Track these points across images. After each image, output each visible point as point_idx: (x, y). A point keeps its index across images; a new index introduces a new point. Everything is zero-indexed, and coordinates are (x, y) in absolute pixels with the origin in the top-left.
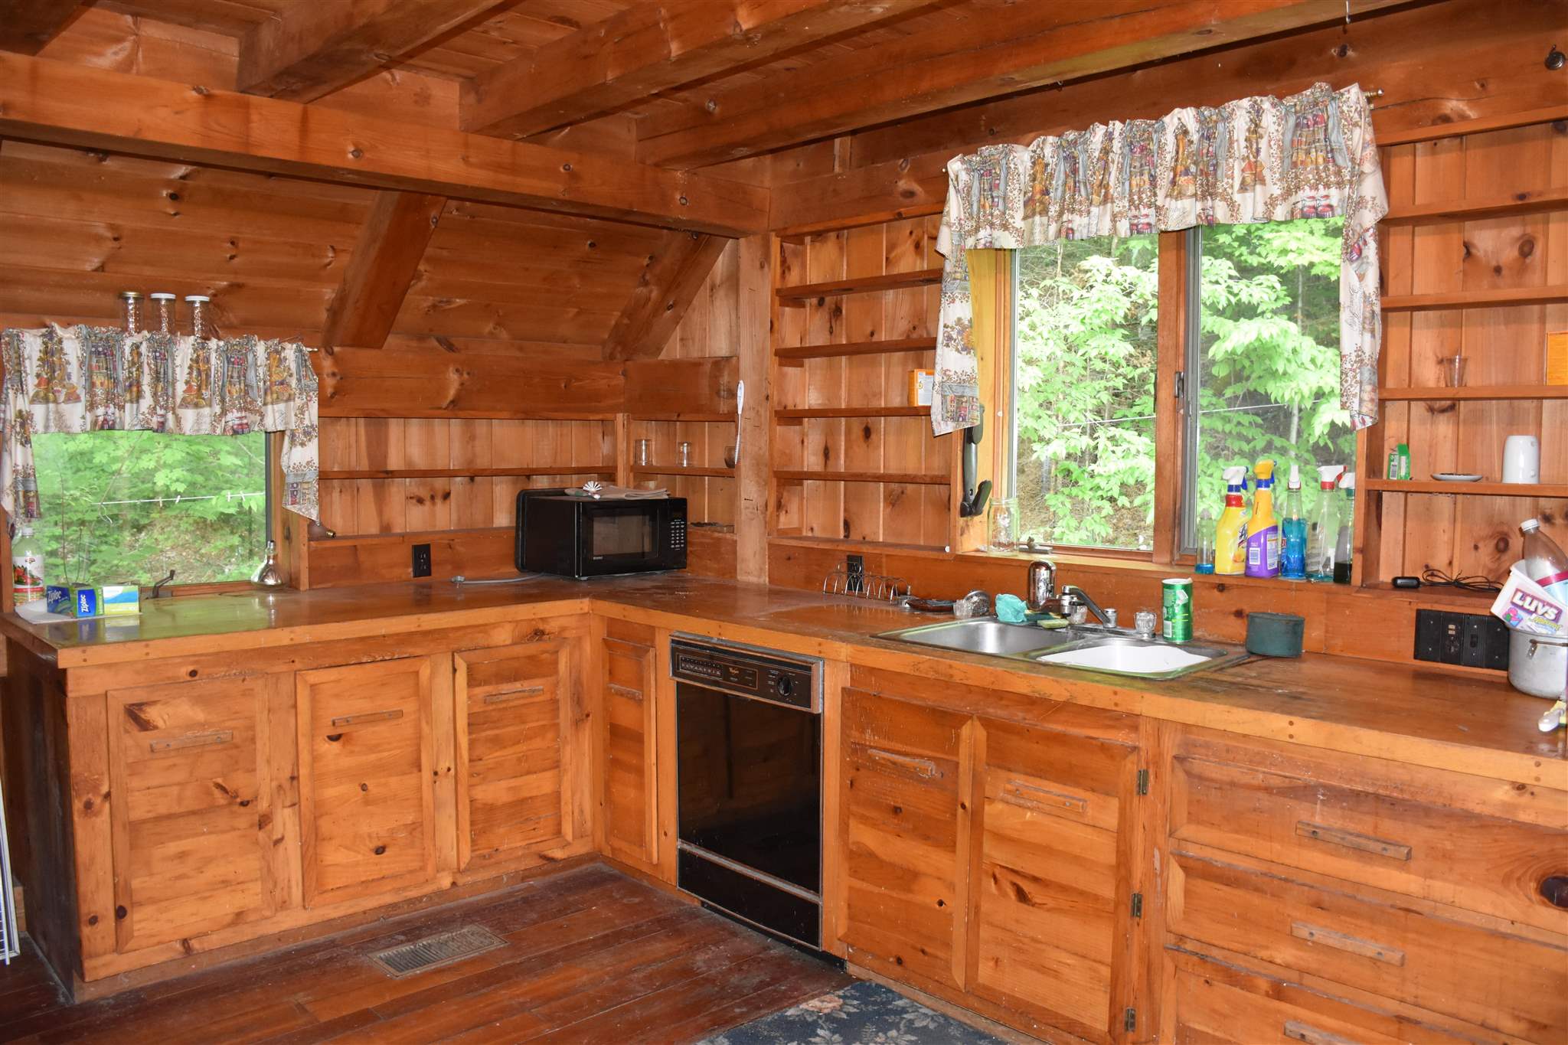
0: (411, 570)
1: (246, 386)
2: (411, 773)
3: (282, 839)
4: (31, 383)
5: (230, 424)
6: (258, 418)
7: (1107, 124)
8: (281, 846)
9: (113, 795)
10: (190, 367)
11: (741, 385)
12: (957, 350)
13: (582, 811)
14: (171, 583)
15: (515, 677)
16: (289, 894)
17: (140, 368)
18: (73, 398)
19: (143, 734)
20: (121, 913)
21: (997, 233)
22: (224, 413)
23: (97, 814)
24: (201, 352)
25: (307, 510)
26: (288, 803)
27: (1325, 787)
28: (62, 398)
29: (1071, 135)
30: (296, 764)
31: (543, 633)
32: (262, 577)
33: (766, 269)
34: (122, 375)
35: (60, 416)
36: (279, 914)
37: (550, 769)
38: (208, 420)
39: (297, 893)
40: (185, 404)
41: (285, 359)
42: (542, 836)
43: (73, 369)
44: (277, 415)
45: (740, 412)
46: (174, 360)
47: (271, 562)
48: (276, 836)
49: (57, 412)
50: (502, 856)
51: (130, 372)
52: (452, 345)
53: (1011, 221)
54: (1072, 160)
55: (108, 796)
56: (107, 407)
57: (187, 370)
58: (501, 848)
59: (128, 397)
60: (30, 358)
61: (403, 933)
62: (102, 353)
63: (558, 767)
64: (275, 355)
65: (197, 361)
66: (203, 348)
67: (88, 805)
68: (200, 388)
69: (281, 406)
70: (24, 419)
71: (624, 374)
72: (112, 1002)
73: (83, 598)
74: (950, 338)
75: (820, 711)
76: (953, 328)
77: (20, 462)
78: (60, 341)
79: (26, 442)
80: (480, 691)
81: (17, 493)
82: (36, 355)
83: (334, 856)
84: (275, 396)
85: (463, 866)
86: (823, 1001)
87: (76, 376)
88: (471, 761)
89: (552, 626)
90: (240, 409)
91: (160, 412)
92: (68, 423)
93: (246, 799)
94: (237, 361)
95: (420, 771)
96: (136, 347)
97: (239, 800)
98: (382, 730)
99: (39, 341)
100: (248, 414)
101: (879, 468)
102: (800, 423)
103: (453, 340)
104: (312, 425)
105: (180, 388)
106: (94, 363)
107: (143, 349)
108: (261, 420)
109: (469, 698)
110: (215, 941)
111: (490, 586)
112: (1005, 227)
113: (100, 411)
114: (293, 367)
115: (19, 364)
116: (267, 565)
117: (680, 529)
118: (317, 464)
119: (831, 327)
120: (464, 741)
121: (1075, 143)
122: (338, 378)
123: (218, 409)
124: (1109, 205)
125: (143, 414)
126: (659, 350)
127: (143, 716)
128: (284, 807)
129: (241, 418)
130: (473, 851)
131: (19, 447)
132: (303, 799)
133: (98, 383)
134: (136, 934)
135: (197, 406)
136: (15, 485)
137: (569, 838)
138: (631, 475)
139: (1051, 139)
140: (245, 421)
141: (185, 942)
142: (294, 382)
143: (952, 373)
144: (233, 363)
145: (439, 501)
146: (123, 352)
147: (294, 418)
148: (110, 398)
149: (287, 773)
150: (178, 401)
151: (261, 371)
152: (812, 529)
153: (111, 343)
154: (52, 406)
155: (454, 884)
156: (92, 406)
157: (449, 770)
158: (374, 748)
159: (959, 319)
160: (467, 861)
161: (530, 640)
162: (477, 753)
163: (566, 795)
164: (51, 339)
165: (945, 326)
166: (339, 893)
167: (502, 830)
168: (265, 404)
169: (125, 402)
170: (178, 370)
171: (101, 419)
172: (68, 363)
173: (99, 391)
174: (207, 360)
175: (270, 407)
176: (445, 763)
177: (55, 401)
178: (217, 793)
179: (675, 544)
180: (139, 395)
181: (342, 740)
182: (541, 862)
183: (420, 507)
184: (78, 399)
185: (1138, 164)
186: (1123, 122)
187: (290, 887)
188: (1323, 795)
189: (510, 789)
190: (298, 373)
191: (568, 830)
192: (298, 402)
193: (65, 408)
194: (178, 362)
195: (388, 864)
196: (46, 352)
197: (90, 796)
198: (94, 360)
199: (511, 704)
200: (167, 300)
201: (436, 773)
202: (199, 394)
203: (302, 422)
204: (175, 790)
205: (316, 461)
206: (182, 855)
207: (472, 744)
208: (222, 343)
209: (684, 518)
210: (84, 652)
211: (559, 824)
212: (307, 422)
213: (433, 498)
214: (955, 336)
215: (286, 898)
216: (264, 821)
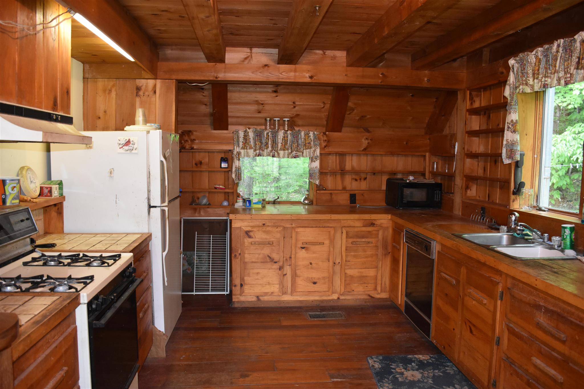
0: (349, 201)
1: (298, 144)
2: (326, 262)
3: (286, 274)
4: (241, 144)
5: (293, 155)
6: (301, 154)
7: (557, 41)
8: (286, 276)
9: (241, 254)
10: (282, 139)
11: (457, 144)
12: (511, 132)
13: (385, 284)
14: (278, 200)
15: (363, 237)
16: (287, 291)
17: (268, 140)
18: (251, 148)
19: (249, 239)
20: (242, 285)
21: (524, 87)
22: (292, 152)
23: (237, 258)
24: (285, 135)
25: (315, 181)
26: (288, 265)
27: (544, 307)
28: (248, 148)
29: (546, 46)
30: (291, 254)
31: (374, 224)
32: (304, 200)
33: (464, 102)
34: (264, 141)
35: (248, 153)
36: (283, 295)
37: (374, 268)
38: (287, 154)
39: (289, 291)
40: (281, 150)
41: (310, 136)
42: (369, 289)
43: (252, 141)
44: (307, 153)
45: (456, 153)
46: (278, 137)
47: (307, 196)
48: (285, 273)
49: (247, 152)
50: (355, 293)
51: (266, 141)
52: (369, 130)
53: (528, 82)
54: (546, 56)
55: (240, 254)
56: (260, 150)
57: (281, 140)
58: (355, 290)
59: (266, 148)
60: (241, 137)
61: (320, 309)
62: (259, 135)
63: (377, 268)
64: (307, 135)
65: (284, 137)
66: (286, 133)
67: (235, 256)
68: (285, 144)
69: (309, 150)
70: (239, 154)
71: (429, 139)
72: (240, 308)
73: (248, 202)
74: (509, 127)
75: (434, 258)
76: (510, 124)
77: (237, 165)
78: (248, 133)
79: (239, 160)
80: (351, 240)
81: (236, 173)
82: (242, 137)
83: (300, 282)
84: (307, 147)
85: (341, 293)
86: (423, 356)
87: (252, 143)
88: (346, 261)
89: (378, 222)
90: (296, 151)
91: (274, 151)
92: (250, 155)
93: (276, 261)
94: (296, 136)
95: (329, 262)
96: (268, 133)
97: (274, 261)
98: (317, 248)
99: (243, 133)
100: (298, 152)
101: (487, 175)
102: (478, 158)
103: (369, 129)
104: (317, 156)
105: (280, 145)
106: (257, 139)
107: (269, 134)
108: (303, 154)
109: (346, 241)
110: (266, 298)
111: (370, 208)
112: (527, 84)
113: (258, 152)
114: (312, 138)
115: (238, 139)
116: (306, 197)
117: (439, 194)
118: (319, 168)
119: (487, 123)
120: (344, 254)
121: (548, 49)
122: (327, 141)
123: (290, 151)
124: (556, 74)
125: (268, 152)
126: (443, 131)
127: (249, 234)
128: (287, 265)
129: (296, 154)
130: (345, 289)
131: (237, 161)
132: (292, 264)
133: (257, 144)
134: (245, 292)
135: (284, 150)
136: (236, 171)
137: (379, 291)
138: (430, 174)
139: (540, 49)
140: (297, 155)
141: (258, 297)
142: (312, 143)
143: (509, 141)
144: (295, 138)
145: (362, 180)
146: (264, 135)
147: (312, 154)
148: (260, 148)
149: (288, 256)
150: (279, 149)
151: (303, 140)
152: (479, 197)
153: (261, 133)
154: (245, 150)
155: (338, 298)
156: (255, 150)
157: (339, 263)
158: (314, 253)
159: (512, 120)
160: (343, 292)
161: (370, 226)
162: (349, 259)
163: (379, 277)
164: (246, 132)
165: (508, 123)
166: (301, 293)
167: (355, 285)
168: (304, 150)
169: (264, 149)
170: (279, 140)
171: (258, 154)
172: (250, 138)
173: (257, 146)
174: (287, 137)
175: (305, 150)
176: (338, 261)
177: (246, 149)
178: (268, 258)
179: (436, 199)
180: (268, 147)
181: (305, 249)
182: (369, 297)
183: (356, 182)
184: (252, 148)
185: (567, 56)
186: (563, 39)
187: (287, 288)
188: (544, 310)
189: (359, 272)
190: (314, 140)
191: (379, 288)
192: (313, 149)
193: (249, 150)
194: (279, 137)
195: (316, 288)
196: (244, 136)
197: (236, 253)
198: (257, 137)
199: (361, 245)
200: (278, 120)
201: (335, 263)
202: (285, 147)
203: (314, 155)
204: (257, 256)
205: (318, 167)
206: (258, 273)
207: (346, 256)
208: (291, 132)
209: (441, 190)
210: (235, 215)
211: (376, 286)
212: (315, 155)
213: (360, 179)
214: (510, 127)
215: (286, 291)
216: (281, 268)
